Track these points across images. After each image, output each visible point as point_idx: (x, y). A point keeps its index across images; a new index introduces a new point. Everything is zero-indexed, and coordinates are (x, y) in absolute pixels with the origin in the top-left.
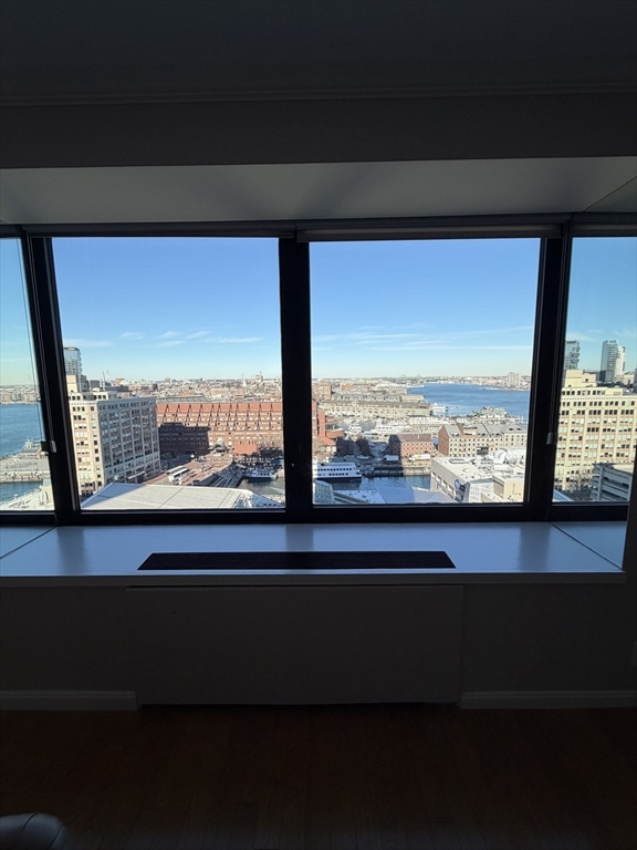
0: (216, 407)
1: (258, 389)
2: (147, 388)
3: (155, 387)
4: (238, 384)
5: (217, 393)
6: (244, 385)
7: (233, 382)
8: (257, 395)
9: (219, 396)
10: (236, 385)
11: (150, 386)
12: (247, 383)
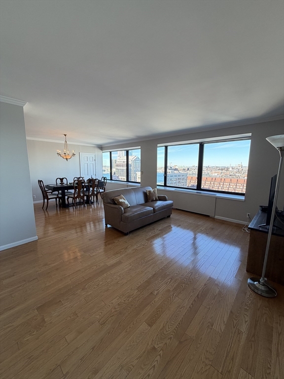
0: (214, 179)
1: (239, 171)
2: (185, 169)
3: (188, 169)
4: (228, 169)
5: (215, 173)
6: (231, 169)
7: (225, 168)
8: (237, 175)
9: (216, 174)
10: (226, 169)
11: (186, 169)
12: (233, 169)
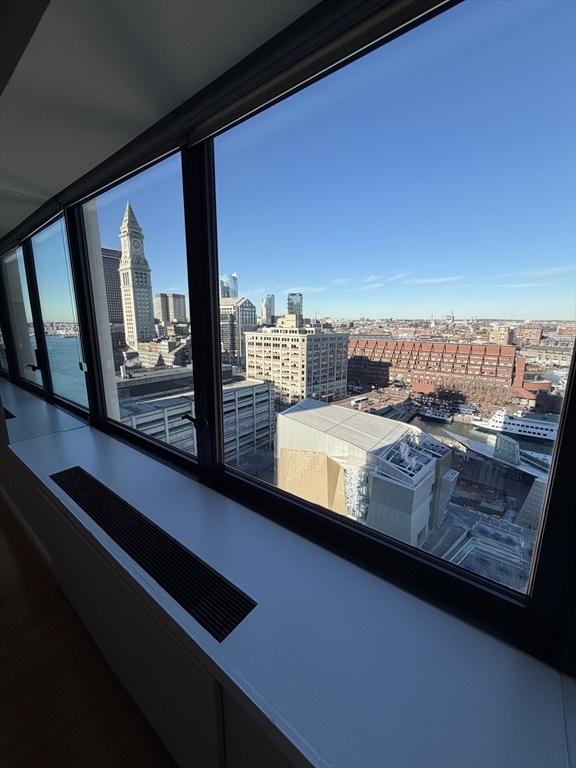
0: (400, 345)
1: (447, 330)
2: (345, 326)
3: (352, 325)
4: (426, 325)
5: (404, 332)
6: (433, 325)
7: (422, 322)
8: (444, 335)
9: (405, 335)
10: (424, 325)
11: (348, 324)
12: (436, 324)
